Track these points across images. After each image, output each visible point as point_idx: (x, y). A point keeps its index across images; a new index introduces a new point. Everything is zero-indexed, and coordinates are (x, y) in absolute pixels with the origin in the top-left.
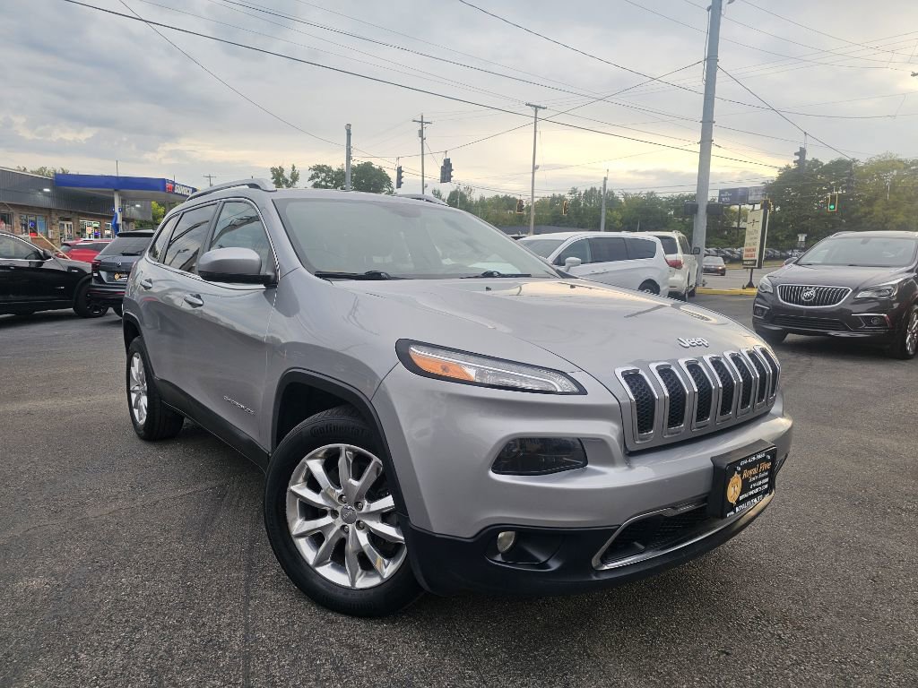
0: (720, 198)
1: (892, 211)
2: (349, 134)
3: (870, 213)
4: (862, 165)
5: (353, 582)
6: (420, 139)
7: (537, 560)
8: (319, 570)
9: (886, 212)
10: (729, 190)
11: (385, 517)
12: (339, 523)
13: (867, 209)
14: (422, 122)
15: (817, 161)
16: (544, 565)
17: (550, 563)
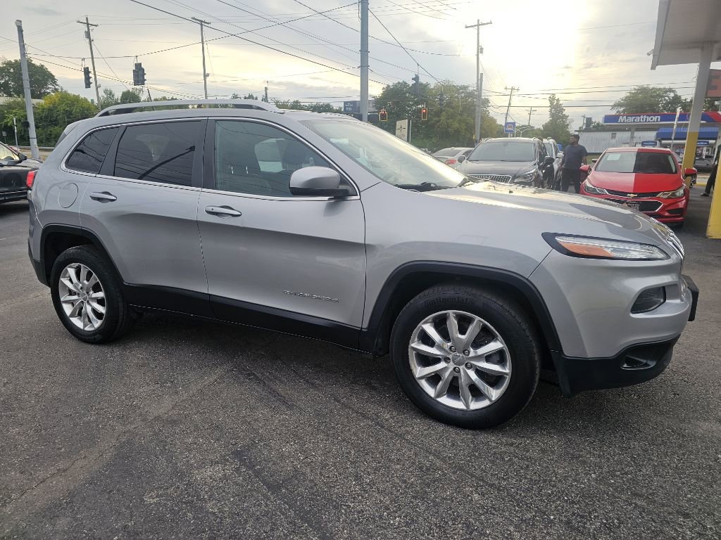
0: (345, 107)
1: (451, 120)
2: (20, 30)
3: (439, 121)
4: (432, 87)
5: (467, 405)
6: (88, 40)
7: (641, 362)
8: (440, 400)
9: (448, 121)
10: (351, 102)
11: (488, 358)
12: (452, 366)
13: (437, 119)
14: (88, 24)
15: (405, 83)
16: (646, 365)
17: (649, 362)
